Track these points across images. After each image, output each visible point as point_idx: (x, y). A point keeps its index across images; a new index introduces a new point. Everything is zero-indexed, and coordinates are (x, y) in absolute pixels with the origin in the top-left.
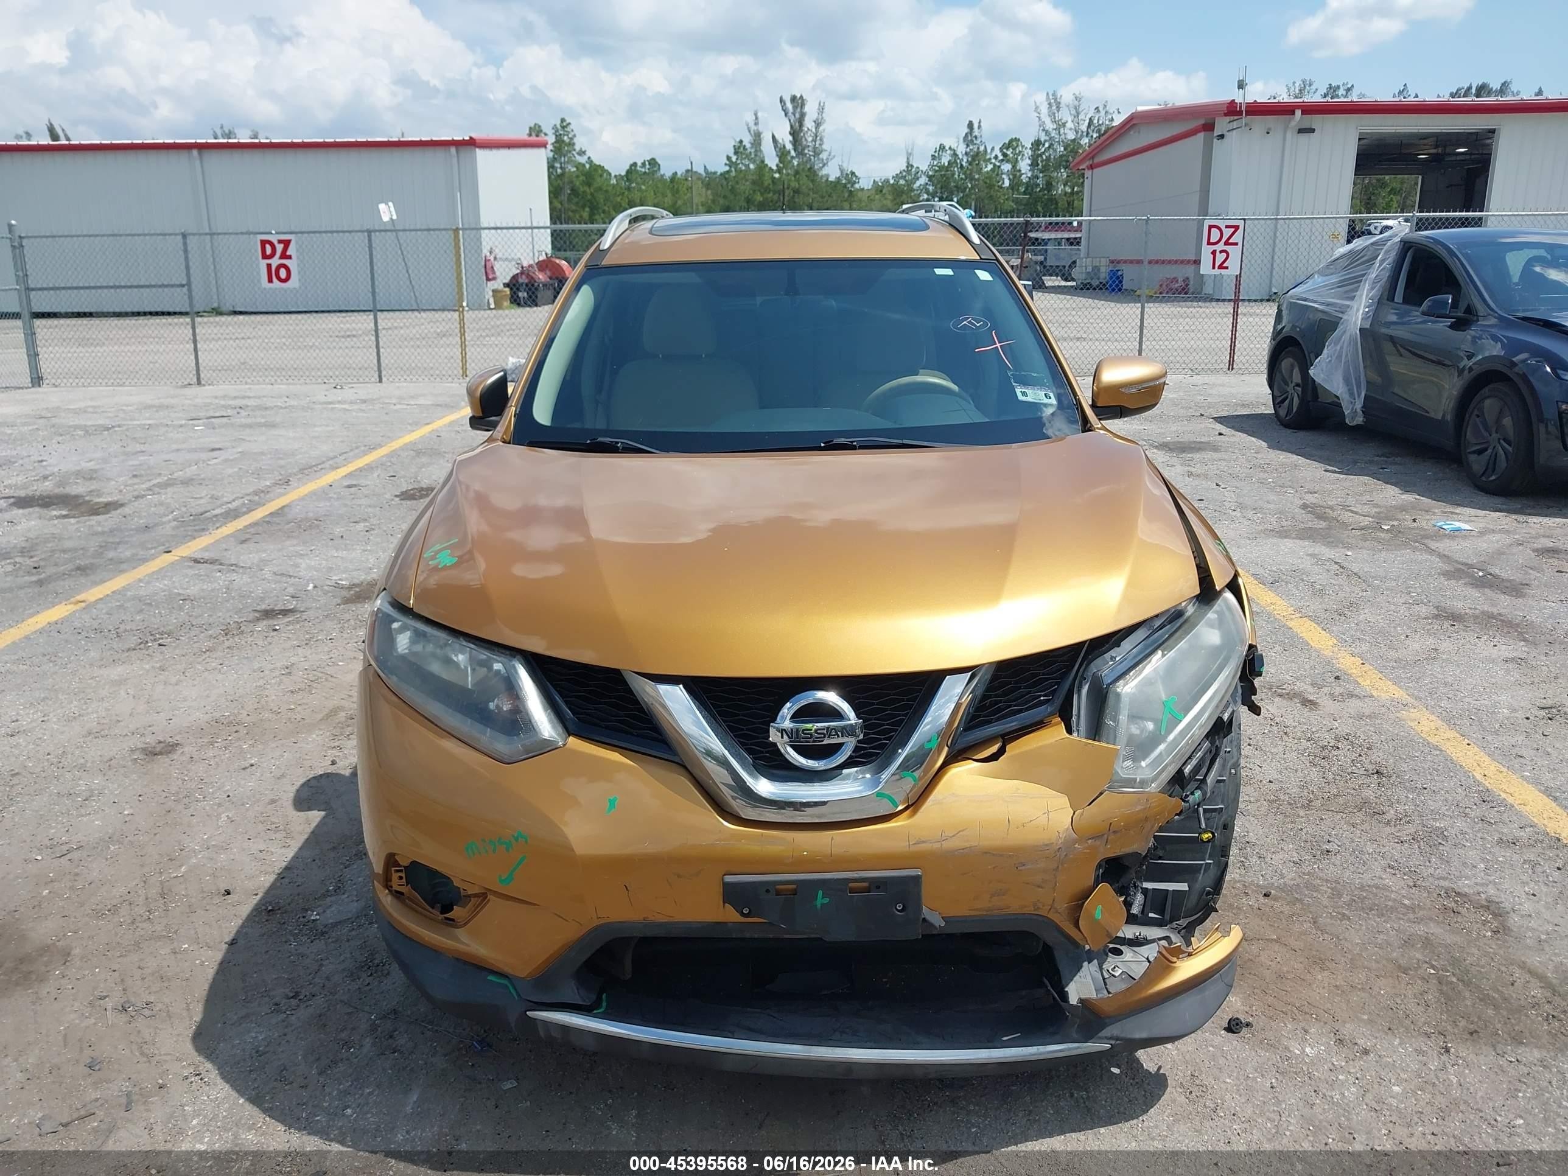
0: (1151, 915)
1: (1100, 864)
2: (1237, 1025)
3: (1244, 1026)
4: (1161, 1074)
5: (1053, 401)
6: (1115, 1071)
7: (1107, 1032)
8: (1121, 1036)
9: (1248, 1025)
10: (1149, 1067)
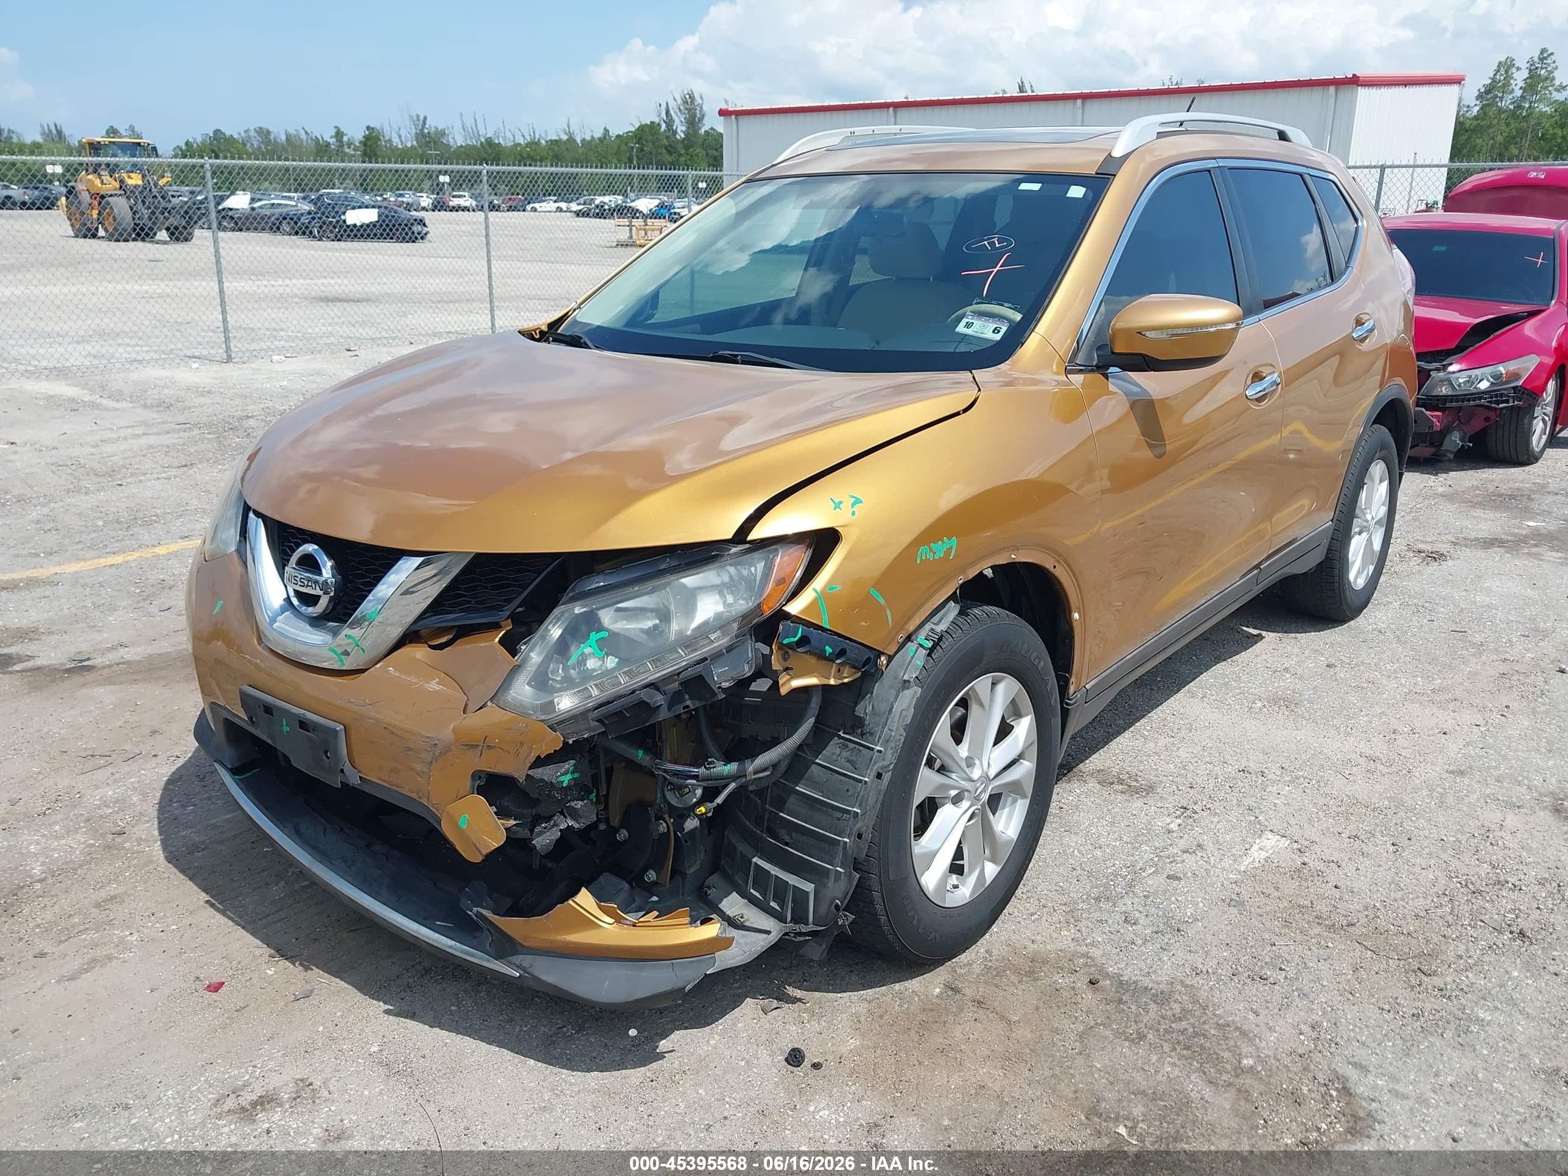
0: (772, 904)
1: (476, 775)
2: (795, 1058)
3: (807, 1063)
4: (661, 1056)
5: (998, 337)
6: (633, 1032)
7: (518, 959)
8: (530, 970)
9: (816, 1066)
10: (663, 1045)
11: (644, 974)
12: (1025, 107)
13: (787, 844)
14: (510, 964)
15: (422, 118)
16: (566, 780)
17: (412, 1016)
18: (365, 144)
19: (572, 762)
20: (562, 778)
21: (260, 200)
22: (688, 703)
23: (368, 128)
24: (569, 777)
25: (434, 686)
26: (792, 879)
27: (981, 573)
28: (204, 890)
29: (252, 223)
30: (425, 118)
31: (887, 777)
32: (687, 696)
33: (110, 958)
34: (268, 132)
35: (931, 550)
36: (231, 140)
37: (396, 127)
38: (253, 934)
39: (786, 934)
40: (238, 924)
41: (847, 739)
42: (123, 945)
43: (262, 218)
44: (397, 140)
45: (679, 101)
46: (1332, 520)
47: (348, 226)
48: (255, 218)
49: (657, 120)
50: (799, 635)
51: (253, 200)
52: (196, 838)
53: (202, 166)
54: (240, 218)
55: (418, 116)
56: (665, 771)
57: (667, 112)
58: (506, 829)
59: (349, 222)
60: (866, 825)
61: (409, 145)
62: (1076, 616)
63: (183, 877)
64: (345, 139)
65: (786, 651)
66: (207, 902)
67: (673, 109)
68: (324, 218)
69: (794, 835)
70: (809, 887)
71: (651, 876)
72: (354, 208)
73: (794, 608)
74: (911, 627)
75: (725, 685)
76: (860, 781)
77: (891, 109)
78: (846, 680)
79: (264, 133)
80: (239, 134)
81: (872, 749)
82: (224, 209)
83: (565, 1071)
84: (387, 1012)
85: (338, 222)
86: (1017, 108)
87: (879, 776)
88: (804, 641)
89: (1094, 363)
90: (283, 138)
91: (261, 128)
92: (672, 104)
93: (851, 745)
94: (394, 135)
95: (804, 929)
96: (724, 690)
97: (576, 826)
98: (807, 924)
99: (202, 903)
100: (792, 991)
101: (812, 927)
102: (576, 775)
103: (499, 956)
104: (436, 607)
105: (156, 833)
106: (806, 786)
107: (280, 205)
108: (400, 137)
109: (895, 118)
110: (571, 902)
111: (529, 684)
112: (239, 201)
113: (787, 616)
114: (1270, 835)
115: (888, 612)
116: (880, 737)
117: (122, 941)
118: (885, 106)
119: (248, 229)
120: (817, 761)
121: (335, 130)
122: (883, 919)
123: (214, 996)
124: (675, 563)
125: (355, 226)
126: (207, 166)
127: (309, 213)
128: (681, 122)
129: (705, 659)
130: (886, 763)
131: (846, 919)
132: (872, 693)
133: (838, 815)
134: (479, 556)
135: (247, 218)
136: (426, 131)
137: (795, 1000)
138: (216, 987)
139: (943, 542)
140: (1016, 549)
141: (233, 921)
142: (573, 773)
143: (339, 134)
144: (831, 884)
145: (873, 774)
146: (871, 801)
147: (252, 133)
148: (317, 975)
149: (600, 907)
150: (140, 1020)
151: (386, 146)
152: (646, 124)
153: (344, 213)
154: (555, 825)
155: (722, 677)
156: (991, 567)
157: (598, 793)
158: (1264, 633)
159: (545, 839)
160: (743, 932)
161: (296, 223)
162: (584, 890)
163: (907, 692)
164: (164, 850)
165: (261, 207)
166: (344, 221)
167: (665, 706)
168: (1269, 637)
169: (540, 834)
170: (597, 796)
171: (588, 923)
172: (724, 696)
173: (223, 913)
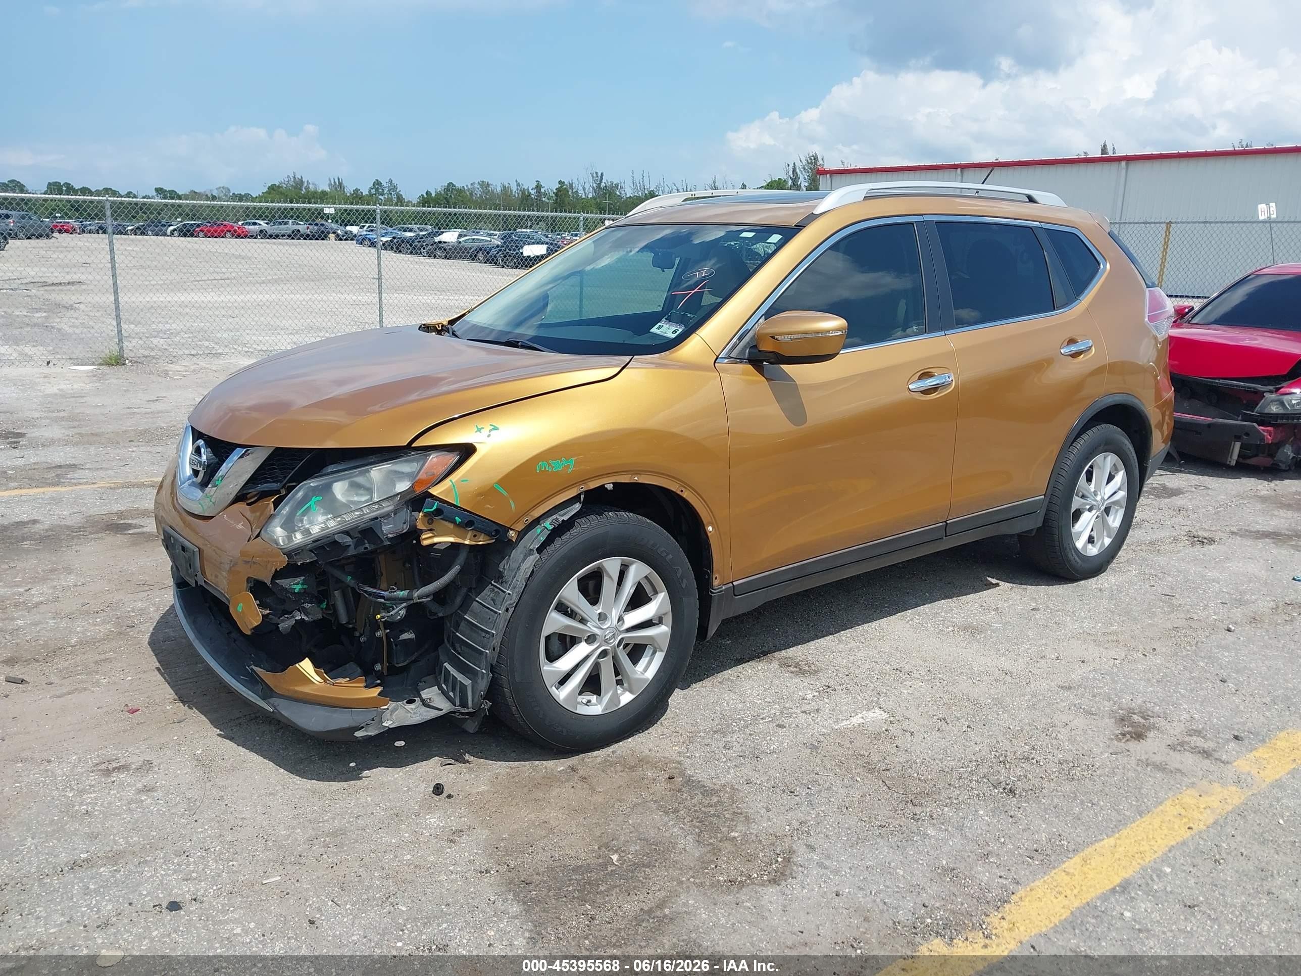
0: (451, 694)
1: (249, 580)
2: (438, 789)
3: (445, 794)
4: (361, 778)
5: (674, 336)
6: (352, 764)
7: (272, 700)
8: (277, 708)
9: (450, 796)
10: (366, 773)
11: (335, 715)
12: (1106, 166)
13: (459, 654)
14: (268, 704)
15: (599, 174)
16: (297, 588)
17: (231, 739)
18: (556, 194)
19: (303, 578)
20: (295, 587)
21: (465, 236)
22: (367, 545)
23: (560, 182)
24: (300, 586)
25: (240, 526)
26: (460, 677)
27: (604, 485)
28: (159, 662)
29: (458, 253)
30: (602, 174)
31: (511, 610)
32: (366, 541)
33: (85, 689)
34: (488, 185)
35: (549, 465)
36: (460, 191)
37: (582, 182)
38: (172, 687)
39: (454, 712)
40: (167, 681)
41: (495, 586)
42: (97, 684)
43: (466, 249)
44: (582, 192)
45: (804, 162)
46: (1044, 495)
47: (524, 257)
48: (461, 249)
49: (784, 177)
50: (435, 508)
51: (460, 236)
52: (172, 634)
53: (374, 211)
54: (450, 249)
55: (597, 173)
56: (366, 592)
57: (794, 171)
58: (263, 616)
59: (525, 254)
60: (496, 642)
61: (590, 196)
62: (710, 528)
63: (152, 653)
64: (543, 190)
65: (430, 518)
66: (157, 668)
67: (799, 168)
68: (507, 250)
69: (463, 647)
70: (467, 682)
71: (378, 667)
72: (529, 244)
73: (435, 491)
74: (537, 513)
75: (390, 536)
76: (496, 613)
77: (959, 170)
78: (481, 543)
79: (485, 185)
80: (467, 186)
81: (504, 592)
82: (440, 242)
83: (298, 778)
84: (219, 735)
85: (517, 253)
86: (1099, 167)
87: (507, 610)
88: (439, 512)
89: (746, 357)
90: (499, 189)
91: (483, 182)
92: (798, 164)
93: (496, 590)
94: (580, 188)
95: (465, 710)
96: (390, 539)
97: (307, 619)
98: (468, 708)
99: (154, 668)
100: (467, 757)
101: (471, 710)
102: (305, 587)
103: (264, 698)
104: (253, 480)
105: (151, 629)
106: (470, 616)
107: (478, 239)
108: (584, 189)
109: (962, 176)
110: (297, 665)
111: (281, 527)
112: (450, 237)
113: (432, 496)
114: (877, 710)
115: (511, 502)
116: (510, 585)
117: (98, 681)
118: (954, 167)
119: (455, 257)
120: (477, 599)
121: (536, 184)
122: (514, 708)
123: (130, 716)
124: (376, 459)
125: (529, 257)
126: (378, 211)
127: (498, 246)
128: (805, 178)
129: (376, 518)
130: (512, 602)
131: (487, 705)
132: (510, 556)
133: (484, 634)
134: (277, 449)
135: (456, 249)
136: (603, 185)
137: (468, 762)
138: (133, 712)
139: (561, 461)
140: (638, 473)
141: (165, 679)
142: (302, 584)
143: (538, 187)
144: (479, 681)
145: (504, 608)
146: (501, 627)
147: (476, 186)
148: (195, 713)
149: (316, 672)
150: (83, 721)
151: (573, 197)
152: (775, 181)
153: (522, 247)
154: (293, 617)
155: (388, 529)
156: (613, 483)
157: (328, 602)
158: (1001, 583)
159: (285, 624)
160: (428, 709)
161: (488, 253)
162: (307, 659)
163: (532, 557)
164: (150, 638)
165: (465, 241)
166: (522, 253)
167: (352, 546)
168: (1004, 585)
169: (283, 621)
170: (327, 604)
171: (307, 680)
172: (389, 543)
173: (162, 675)
